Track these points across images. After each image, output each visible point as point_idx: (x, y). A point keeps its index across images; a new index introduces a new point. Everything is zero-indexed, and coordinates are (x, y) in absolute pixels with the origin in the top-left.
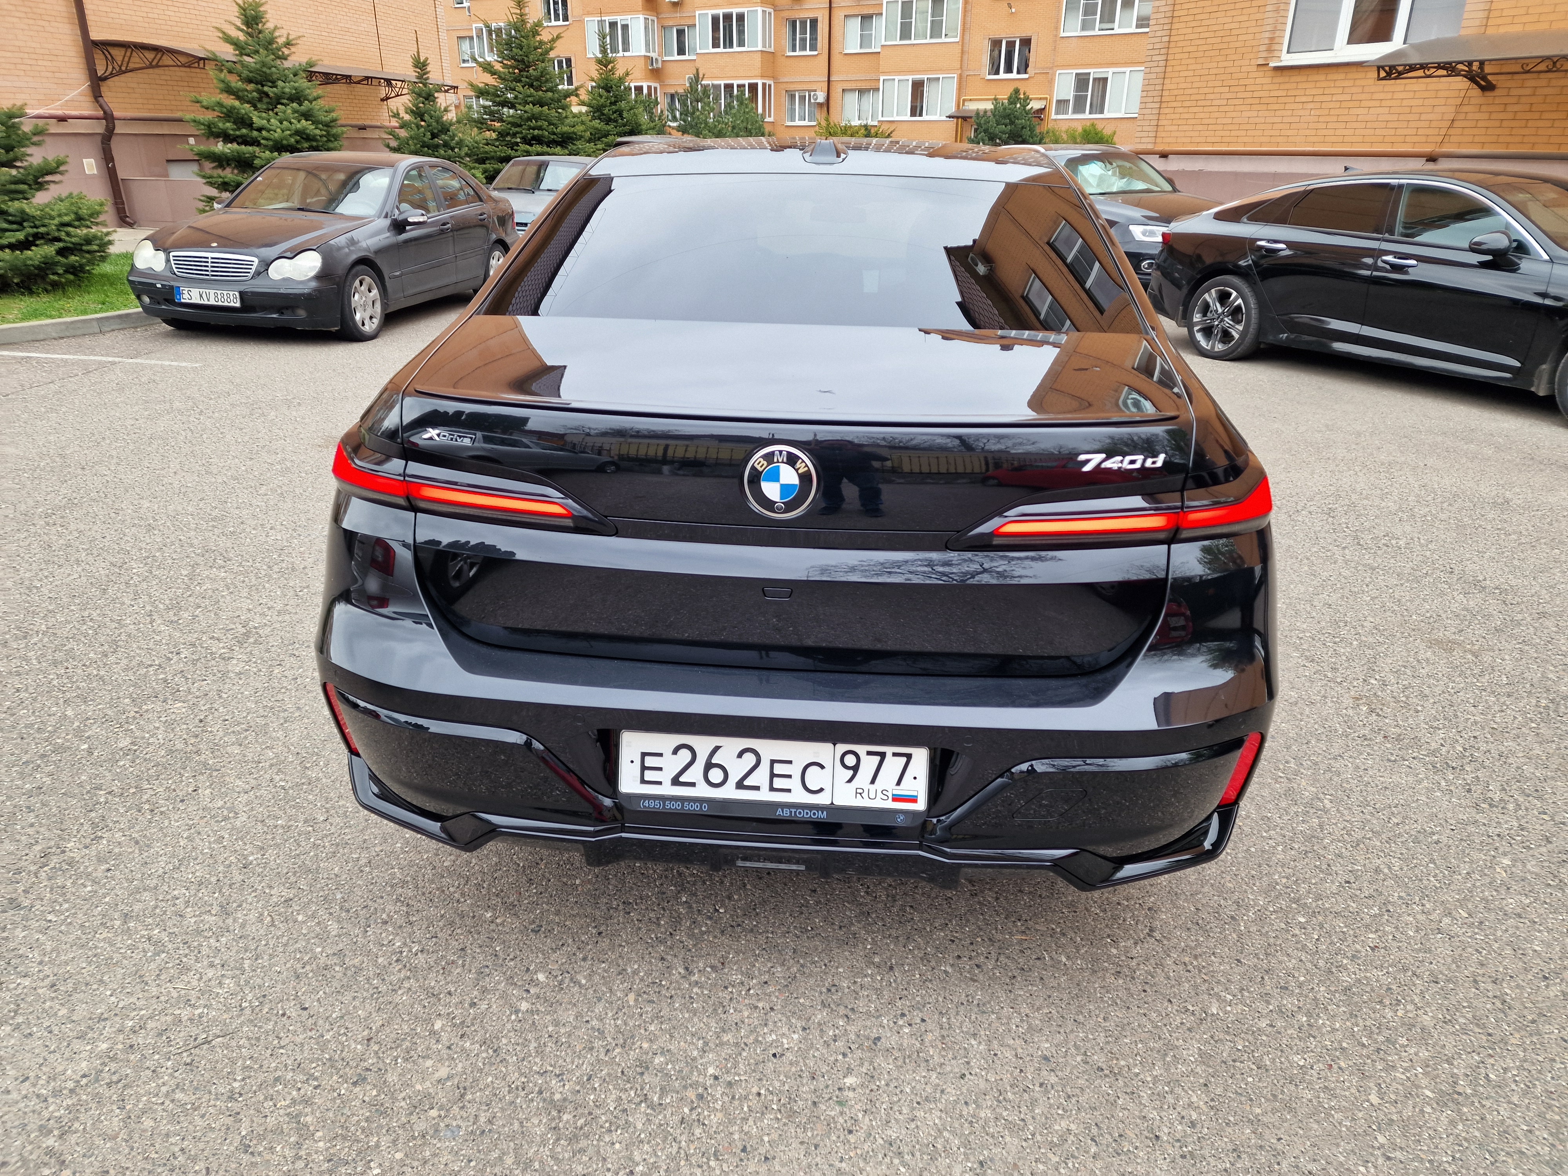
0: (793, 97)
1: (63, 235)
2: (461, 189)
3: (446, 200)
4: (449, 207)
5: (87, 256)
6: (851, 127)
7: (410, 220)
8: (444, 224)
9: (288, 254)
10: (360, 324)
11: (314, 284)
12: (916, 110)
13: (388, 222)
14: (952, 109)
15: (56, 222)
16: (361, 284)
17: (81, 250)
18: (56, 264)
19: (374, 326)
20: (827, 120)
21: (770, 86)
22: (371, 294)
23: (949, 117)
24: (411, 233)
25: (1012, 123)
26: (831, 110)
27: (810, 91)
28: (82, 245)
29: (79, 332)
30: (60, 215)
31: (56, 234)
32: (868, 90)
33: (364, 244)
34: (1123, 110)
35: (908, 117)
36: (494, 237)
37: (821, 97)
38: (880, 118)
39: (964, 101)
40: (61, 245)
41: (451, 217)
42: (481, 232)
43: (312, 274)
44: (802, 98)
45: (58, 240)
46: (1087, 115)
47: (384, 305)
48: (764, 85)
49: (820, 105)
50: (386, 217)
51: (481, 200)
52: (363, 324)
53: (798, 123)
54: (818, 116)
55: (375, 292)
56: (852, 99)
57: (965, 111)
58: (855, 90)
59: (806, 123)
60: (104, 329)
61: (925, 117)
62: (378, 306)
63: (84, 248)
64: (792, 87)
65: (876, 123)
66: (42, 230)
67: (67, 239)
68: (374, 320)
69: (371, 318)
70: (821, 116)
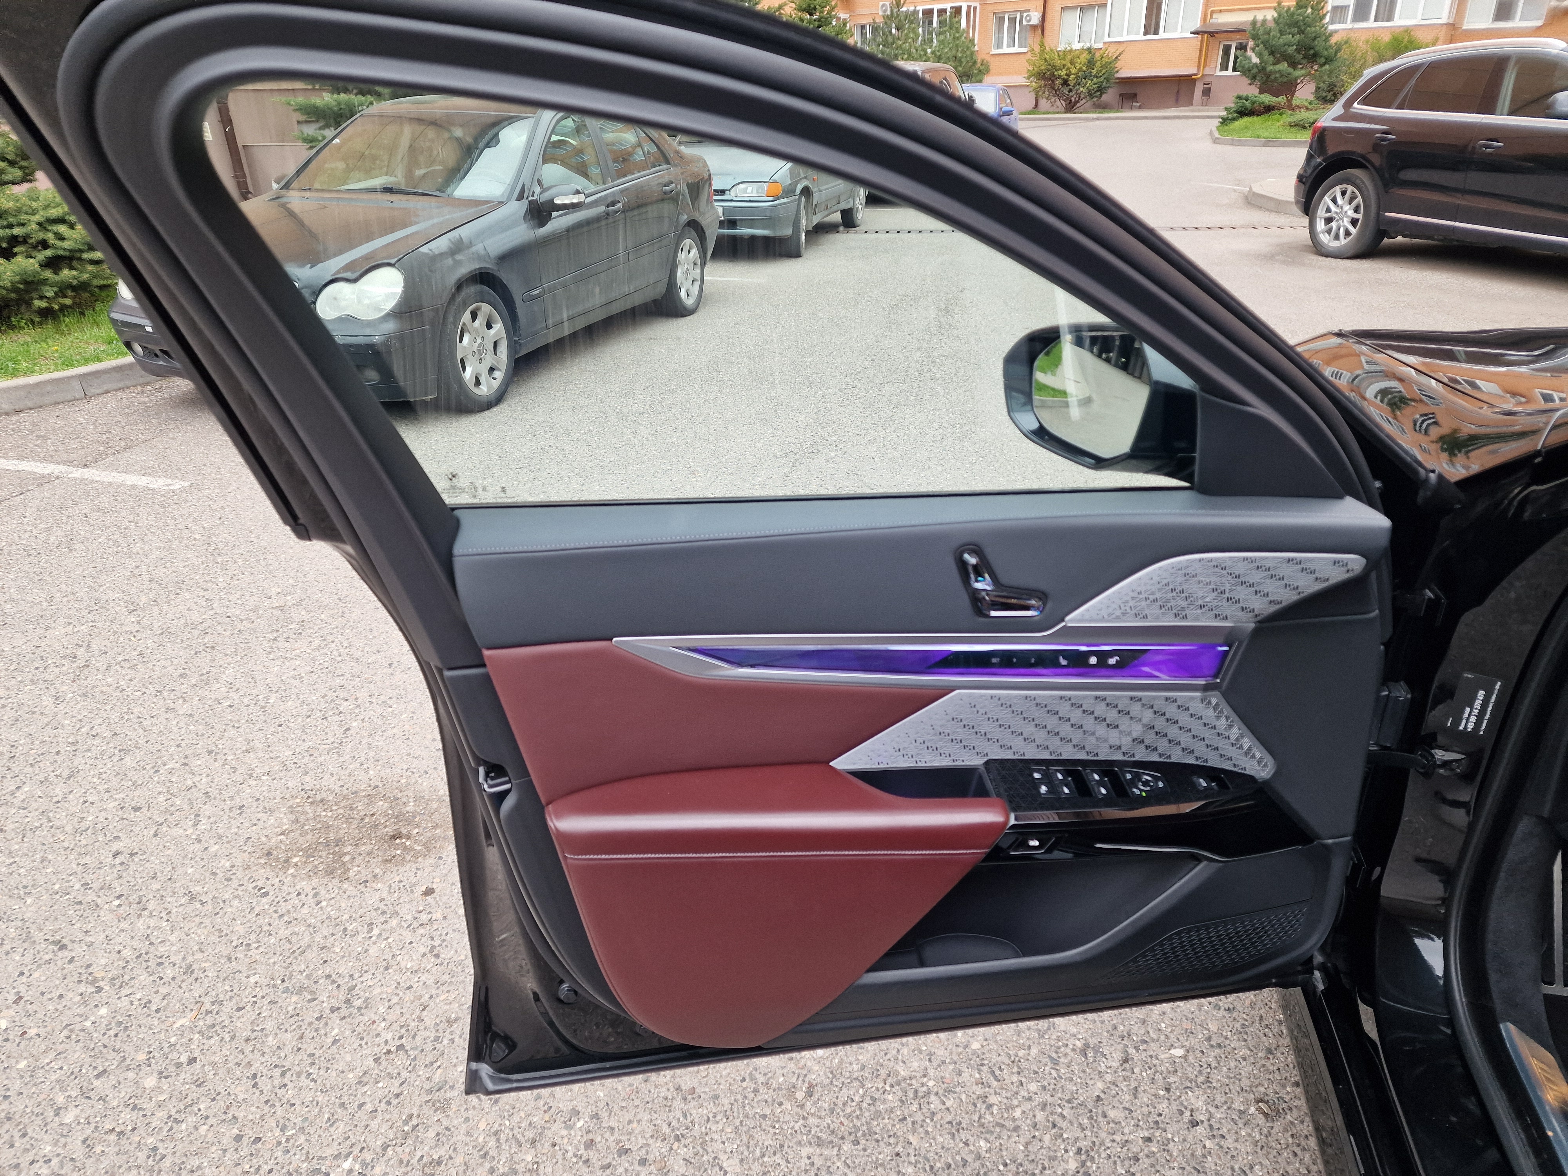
0: (1001, 20)
1: (50, 237)
2: (639, 145)
3: (615, 161)
4: (621, 174)
5: (90, 268)
6: (1071, 51)
7: (558, 201)
8: (613, 204)
9: (348, 275)
10: (471, 385)
11: (391, 326)
12: (1152, 26)
13: (523, 205)
14: (1197, 25)
15: (37, 218)
16: (474, 316)
17: (80, 259)
18: (44, 282)
19: (496, 384)
20: (1042, 45)
21: (975, 8)
22: (492, 331)
23: (1194, 33)
24: (558, 223)
25: (1301, 32)
26: (1046, 32)
27: (1022, 12)
28: (81, 251)
29: (47, 400)
30: (46, 207)
31: (41, 235)
32: (1091, 7)
33: (478, 248)
34: (1419, 16)
35: (1141, 36)
36: (684, 218)
37: (1035, 19)
38: (1107, 39)
39: (1212, 12)
40: (48, 253)
41: (622, 191)
42: (667, 208)
43: (390, 305)
44: (1013, 21)
45: (44, 244)
46: (1371, 24)
47: (513, 347)
48: (969, 7)
49: (1034, 27)
50: (520, 197)
51: (668, 163)
52: (478, 383)
53: (1006, 50)
54: (1030, 40)
55: (498, 327)
56: (1072, 19)
57: (1212, 24)
58: (1075, 8)
59: (1015, 50)
60: (92, 391)
61: (1162, 35)
62: (503, 349)
63: (85, 256)
64: (1001, 8)
65: (1100, 45)
66: (17, 231)
67: (59, 243)
68: (497, 374)
69: (492, 370)
70: (1034, 41)
